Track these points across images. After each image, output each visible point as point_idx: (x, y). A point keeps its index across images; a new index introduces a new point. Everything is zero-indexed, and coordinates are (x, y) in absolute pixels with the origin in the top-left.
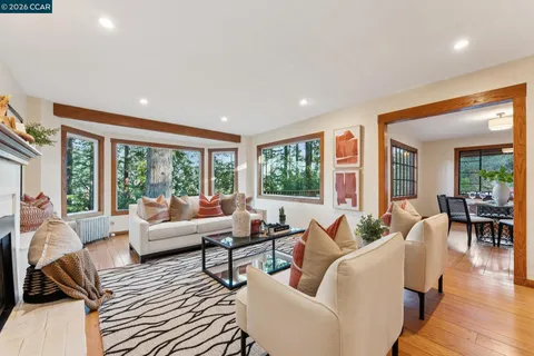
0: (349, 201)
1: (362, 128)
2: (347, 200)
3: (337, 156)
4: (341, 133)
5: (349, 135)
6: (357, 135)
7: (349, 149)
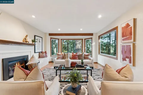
0: (128, 60)
1: (135, 20)
2: (127, 59)
3: (123, 37)
4: (124, 25)
5: (128, 25)
6: (132, 25)
7: (128, 33)
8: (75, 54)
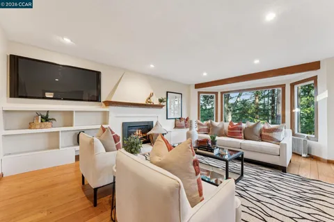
8: (235, 124)
